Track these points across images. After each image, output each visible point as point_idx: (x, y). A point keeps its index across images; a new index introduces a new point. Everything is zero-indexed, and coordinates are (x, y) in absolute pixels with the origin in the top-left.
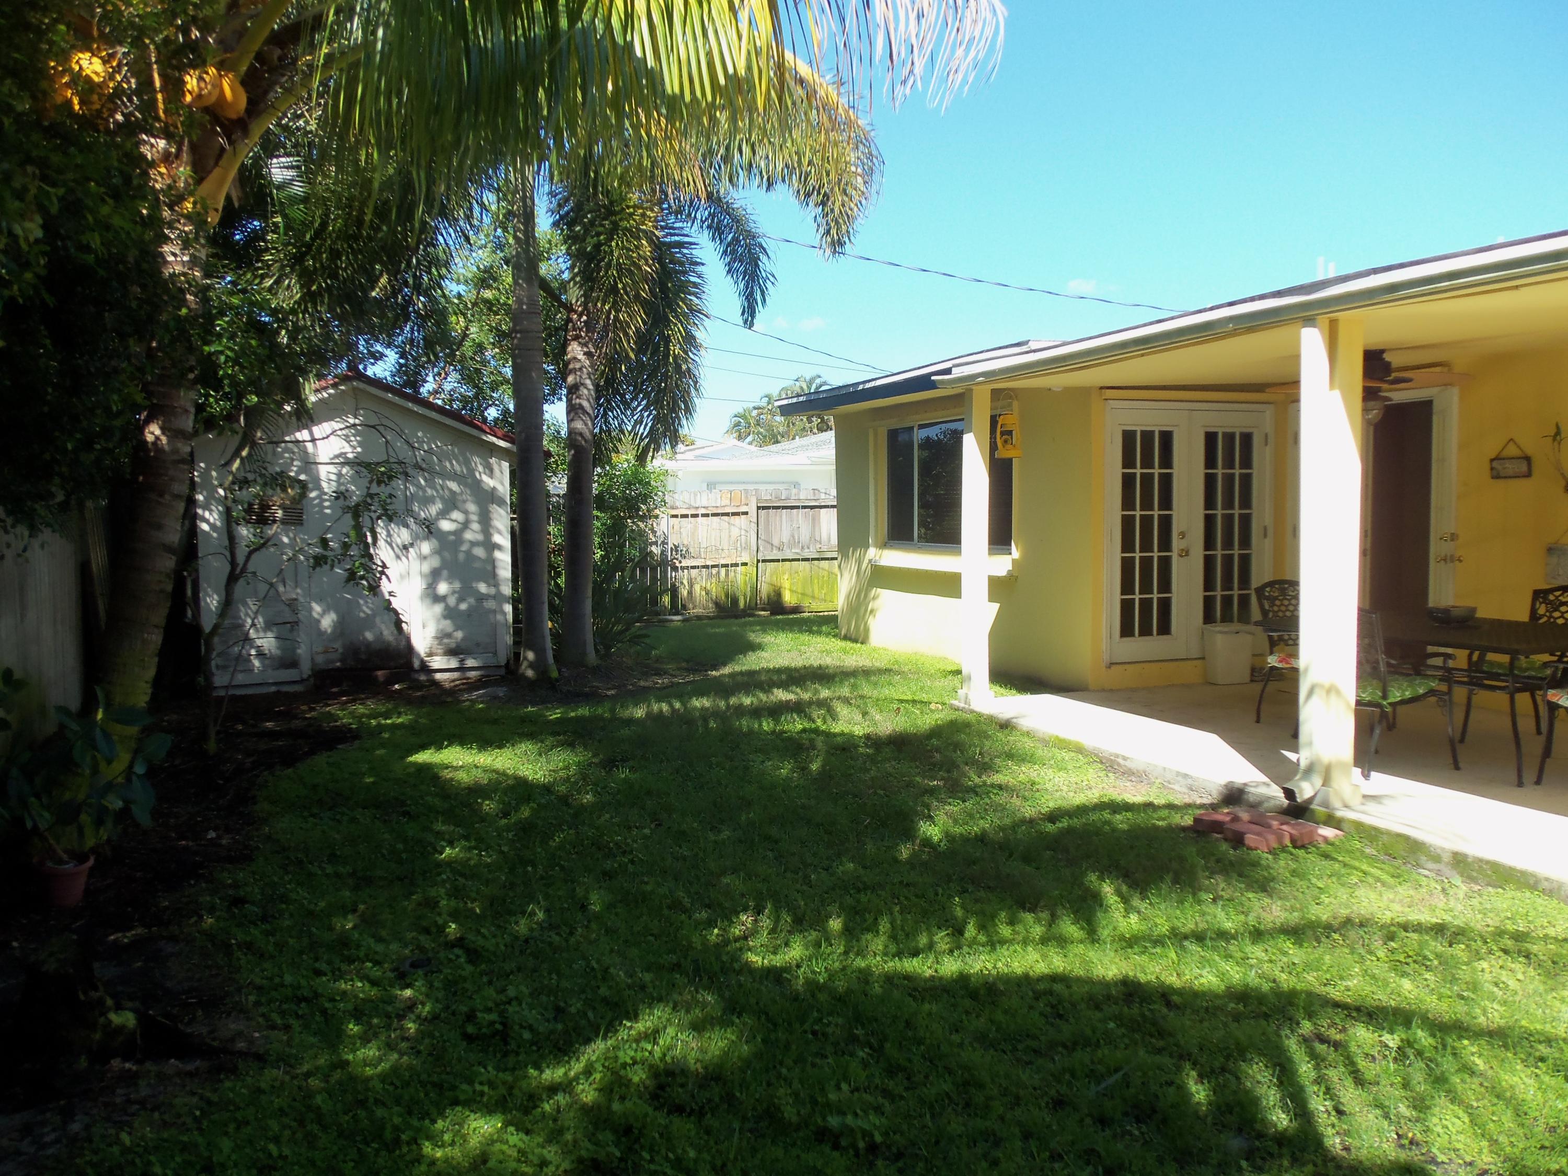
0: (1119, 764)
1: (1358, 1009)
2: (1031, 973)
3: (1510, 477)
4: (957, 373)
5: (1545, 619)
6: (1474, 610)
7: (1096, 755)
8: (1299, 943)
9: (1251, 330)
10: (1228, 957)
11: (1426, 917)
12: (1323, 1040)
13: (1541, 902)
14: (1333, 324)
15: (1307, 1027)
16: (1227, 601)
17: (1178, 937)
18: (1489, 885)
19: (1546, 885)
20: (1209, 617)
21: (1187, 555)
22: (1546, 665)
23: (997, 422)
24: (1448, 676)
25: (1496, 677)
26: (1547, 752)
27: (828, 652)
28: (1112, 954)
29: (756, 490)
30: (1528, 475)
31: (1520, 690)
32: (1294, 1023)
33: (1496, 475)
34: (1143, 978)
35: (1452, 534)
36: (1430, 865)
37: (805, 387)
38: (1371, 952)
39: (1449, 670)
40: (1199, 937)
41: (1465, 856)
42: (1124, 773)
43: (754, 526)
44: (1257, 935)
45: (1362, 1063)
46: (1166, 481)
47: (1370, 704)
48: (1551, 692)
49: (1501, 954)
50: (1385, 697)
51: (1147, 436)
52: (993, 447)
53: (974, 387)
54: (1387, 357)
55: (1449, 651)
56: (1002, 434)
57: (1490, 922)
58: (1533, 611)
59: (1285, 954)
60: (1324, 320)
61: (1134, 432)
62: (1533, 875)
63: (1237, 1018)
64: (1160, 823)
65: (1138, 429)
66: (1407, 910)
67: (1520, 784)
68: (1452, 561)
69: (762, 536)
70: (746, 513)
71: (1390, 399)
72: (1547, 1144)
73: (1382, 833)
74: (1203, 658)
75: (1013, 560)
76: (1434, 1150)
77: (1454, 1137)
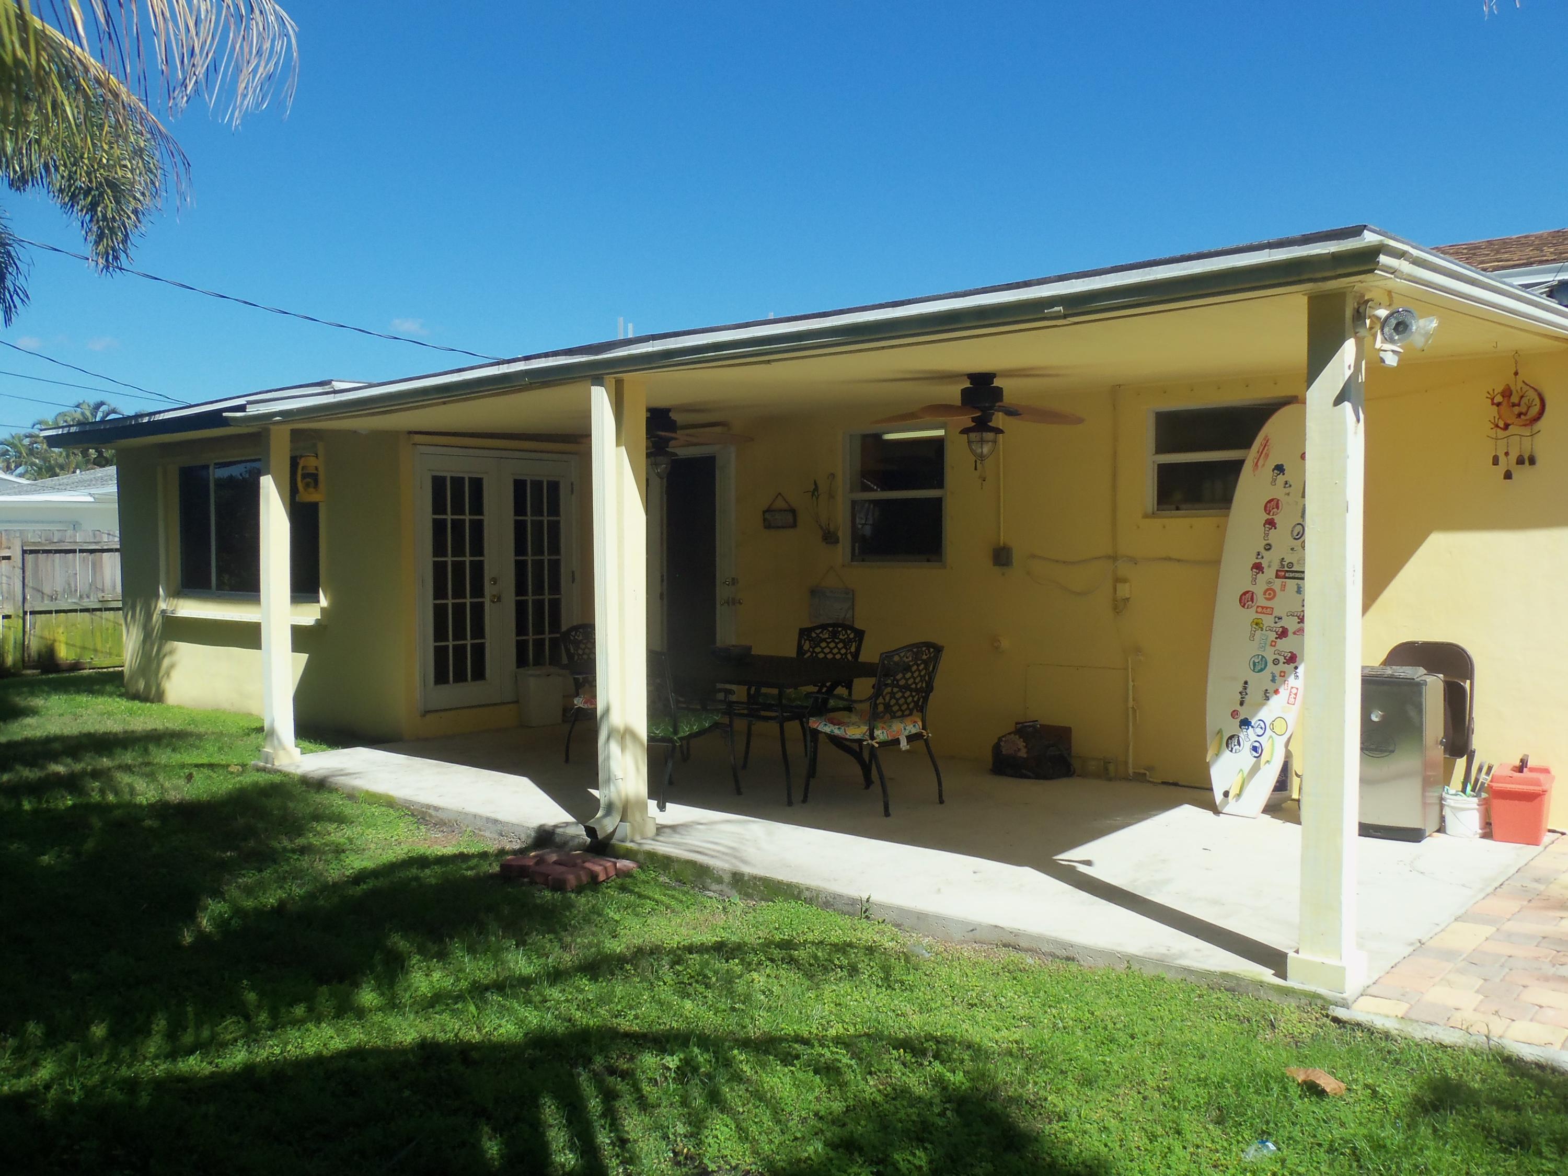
0: (431, 816)
1: (644, 1036)
2: (325, 1052)
3: (779, 527)
4: (252, 410)
5: (809, 654)
6: (750, 648)
7: (408, 808)
8: (594, 978)
9: (545, 384)
10: (528, 1002)
11: (709, 938)
12: (612, 1071)
13: (803, 909)
14: (619, 384)
15: (599, 1062)
16: (539, 644)
17: (479, 991)
18: (762, 899)
19: (807, 894)
20: (521, 661)
21: (499, 599)
22: (808, 695)
23: (298, 464)
24: (730, 709)
25: (769, 707)
26: (812, 772)
27: (110, 714)
28: (412, 1017)
29: (21, 532)
30: (794, 525)
31: (789, 719)
32: (588, 1061)
33: (768, 526)
34: (441, 1037)
35: (733, 579)
36: (715, 887)
37: (88, 413)
38: (659, 979)
39: (730, 704)
40: (499, 987)
41: (742, 875)
42: (435, 824)
43: (19, 572)
44: (556, 976)
45: (646, 1088)
46: (478, 527)
47: (663, 740)
48: (812, 720)
49: (768, 963)
50: (676, 732)
51: (458, 482)
52: (294, 491)
53: (271, 427)
54: (673, 415)
55: (728, 686)
56: (304, 476)
57: (761, 934)
58: (800, 647)
59: (581, 991)
60: (610, 380)
61: (444, 478)
62: (797, 886)
63: (533, 1064)
64: (469, 873)
65: (448, 475)
66: (692, 932)
67: (790, 803)
68: (734, 604)
69: (29, 581)
70: (8, 558)
71: (676, 455)
72: (799, 1135)
73: (673, 861)
74: (517, 702)
75: (322, 609)
76: (706, 1161)
77: (722, 1145)
